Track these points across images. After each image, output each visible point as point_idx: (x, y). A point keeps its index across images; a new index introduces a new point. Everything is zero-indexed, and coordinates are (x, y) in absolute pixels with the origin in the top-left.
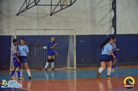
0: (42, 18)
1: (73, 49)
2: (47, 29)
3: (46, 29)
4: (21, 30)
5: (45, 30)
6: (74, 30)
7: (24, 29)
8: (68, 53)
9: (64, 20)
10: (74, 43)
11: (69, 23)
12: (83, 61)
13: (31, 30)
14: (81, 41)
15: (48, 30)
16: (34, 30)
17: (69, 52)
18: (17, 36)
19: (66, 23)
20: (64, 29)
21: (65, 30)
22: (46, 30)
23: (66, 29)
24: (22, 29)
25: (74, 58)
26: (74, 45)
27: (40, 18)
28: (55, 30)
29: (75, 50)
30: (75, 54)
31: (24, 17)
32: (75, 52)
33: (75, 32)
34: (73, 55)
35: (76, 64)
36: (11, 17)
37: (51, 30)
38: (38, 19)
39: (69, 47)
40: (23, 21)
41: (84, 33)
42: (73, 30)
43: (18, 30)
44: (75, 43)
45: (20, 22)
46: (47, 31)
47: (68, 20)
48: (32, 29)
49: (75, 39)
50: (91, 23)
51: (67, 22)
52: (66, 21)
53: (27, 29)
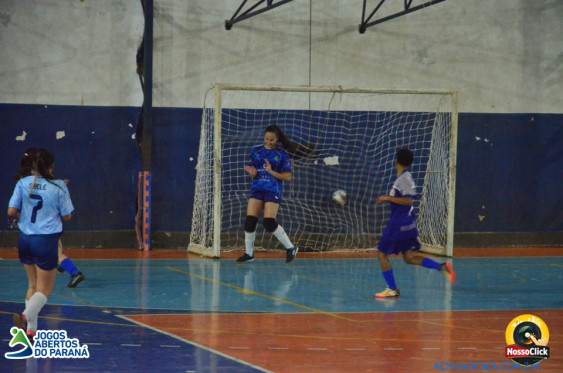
0: (327, 39)
1: (445, 174)
2: (344, 88)
3: (340, 87)
4: (242, 89)
5: (337, 94)
6: (451, 94)
7: (253, 86)
8: (425, 188)
9: (413, 52)
10: (448, 148)
11: (433, 63)
12: (481, 218)
13: (279, 90)
14: (478, 139)
15: (348, 91)
16: (293, 91)
17: (426, 183)
18: (224, 111)
19: (420, 62)
20: (412, 90)
21: (417, 93)
22: (341, 91)
23: (420, 90)
24: (244, 87)
25: (446, 210)
26: (448, 156)
27: (319, 40)
28: (376, 92)
29: (453, 176)
30: (451, 195)
31: (253, 35)
32: (453, 184)
33: (455, 103)
34: (442, 196)
35: (456, 230)
36: (203, 35)
37: (361, 91)
38: (309, 42)
39: (428, 163)
40: (248, 50)
41: (493, 106)
42: (447, 94)
43: (231, 89)
44: (454, 149)
45: (237, 54)
46: (345, 95)
47: (430, 52)
48: (283, 87)
49: (455, 132)
50: (524, 63)
51: (425, 60)
52: (422, 54)
53: (267, 87)
